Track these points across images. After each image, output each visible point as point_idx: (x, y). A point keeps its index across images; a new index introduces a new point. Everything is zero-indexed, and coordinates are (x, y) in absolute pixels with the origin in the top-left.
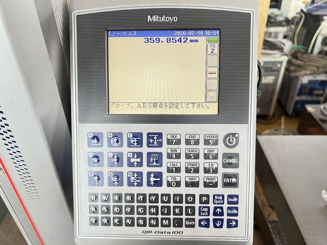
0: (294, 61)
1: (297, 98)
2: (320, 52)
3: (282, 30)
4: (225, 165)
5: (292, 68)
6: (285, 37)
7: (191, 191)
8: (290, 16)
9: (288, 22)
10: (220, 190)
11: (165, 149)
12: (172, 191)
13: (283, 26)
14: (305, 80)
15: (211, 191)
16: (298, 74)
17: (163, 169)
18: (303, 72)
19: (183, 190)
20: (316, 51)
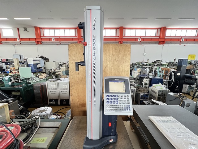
0: (138, 89)
1: (141, 100)
2: (145, 87)
3: (133, 81)
4: (127, 100)
5: (138, 91)
6: (134, 83)
7: (122, 104)
8: (135, 77)
9: (134, 79)
10: (127, 104)
11: (118, 98)
12: (120, 104)
13: (133, 80)
14: (142, 94)
15: (126, 104)
16: (139, 93)
17: (118, 101)
18: (141, 92)
19: (121, 104)
20: (143, 86)
